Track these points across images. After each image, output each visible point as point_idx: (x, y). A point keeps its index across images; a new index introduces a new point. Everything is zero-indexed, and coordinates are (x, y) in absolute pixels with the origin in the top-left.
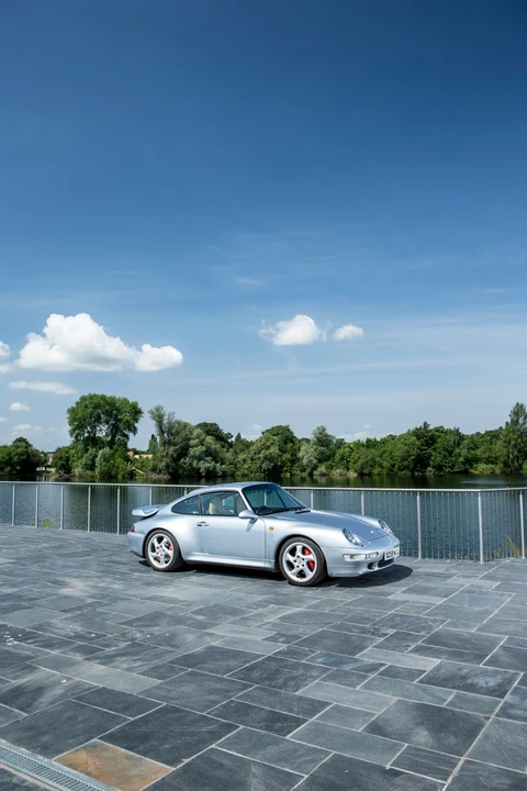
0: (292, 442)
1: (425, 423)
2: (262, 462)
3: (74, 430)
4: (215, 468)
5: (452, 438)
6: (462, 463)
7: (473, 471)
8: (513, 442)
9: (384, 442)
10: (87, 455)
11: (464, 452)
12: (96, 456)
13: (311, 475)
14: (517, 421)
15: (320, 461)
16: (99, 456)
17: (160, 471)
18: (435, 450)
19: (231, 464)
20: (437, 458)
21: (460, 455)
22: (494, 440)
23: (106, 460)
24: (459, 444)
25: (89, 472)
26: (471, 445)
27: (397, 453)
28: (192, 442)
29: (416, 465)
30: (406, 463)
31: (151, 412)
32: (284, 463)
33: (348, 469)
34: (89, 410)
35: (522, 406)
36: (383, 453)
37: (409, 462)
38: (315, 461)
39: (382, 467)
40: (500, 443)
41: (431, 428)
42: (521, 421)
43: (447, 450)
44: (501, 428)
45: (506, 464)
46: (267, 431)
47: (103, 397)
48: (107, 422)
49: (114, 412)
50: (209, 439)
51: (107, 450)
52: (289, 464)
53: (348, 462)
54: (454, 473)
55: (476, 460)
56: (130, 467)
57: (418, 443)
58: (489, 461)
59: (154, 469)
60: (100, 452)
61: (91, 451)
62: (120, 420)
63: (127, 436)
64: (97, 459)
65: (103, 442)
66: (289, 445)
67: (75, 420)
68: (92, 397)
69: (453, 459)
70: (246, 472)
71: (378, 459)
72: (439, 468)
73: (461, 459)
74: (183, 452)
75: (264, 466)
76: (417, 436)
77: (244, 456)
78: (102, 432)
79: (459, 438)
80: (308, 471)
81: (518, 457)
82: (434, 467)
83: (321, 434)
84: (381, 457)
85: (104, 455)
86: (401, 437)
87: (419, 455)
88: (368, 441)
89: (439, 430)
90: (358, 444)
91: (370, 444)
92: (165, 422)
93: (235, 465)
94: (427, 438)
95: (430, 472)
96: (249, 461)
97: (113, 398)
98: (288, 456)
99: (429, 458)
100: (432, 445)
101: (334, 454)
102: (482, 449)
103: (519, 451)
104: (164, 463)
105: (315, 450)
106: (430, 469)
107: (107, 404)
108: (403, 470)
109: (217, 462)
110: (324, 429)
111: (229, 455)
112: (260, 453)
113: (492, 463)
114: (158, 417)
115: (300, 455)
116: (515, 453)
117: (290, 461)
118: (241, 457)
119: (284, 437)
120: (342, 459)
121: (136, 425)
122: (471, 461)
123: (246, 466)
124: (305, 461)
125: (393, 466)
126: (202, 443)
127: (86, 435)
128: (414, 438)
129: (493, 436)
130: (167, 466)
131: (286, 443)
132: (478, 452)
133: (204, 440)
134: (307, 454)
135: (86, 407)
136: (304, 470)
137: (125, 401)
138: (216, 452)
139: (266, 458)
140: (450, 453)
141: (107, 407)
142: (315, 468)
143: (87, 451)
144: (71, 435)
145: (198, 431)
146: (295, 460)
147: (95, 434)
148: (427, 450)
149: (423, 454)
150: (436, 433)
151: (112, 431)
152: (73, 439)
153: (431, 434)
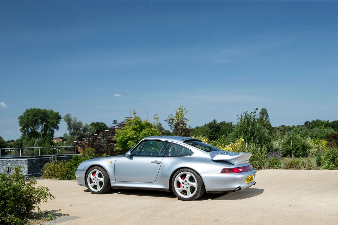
1: (214, 120)
3: (23, 129)
5: (229, 127)
10: (30, 142)
14: (263, 117)
16: (36, 142)
17: (70, 149)
23: (40, 144)
25: (31, 151)
31: (65, 118)
34: (31, 117)
35: (265, 109)
41: (217, 122)
42: (265, 118)
47: (39, 110)
48: (42, 124)
49: (46, 118)
57: (210, 131)
59: (66, 149)
60: (37, 140)
61: (33, 139)
62: (48, 122)
63: (53, 131)
64: (35, 144)
65: (39, 135)
67: (23, 123)
68: (32, 110)
78: (39, 129)
83: (159, 127)
85: (39, 142)
92: (72, 123)
94: (215, 128)
100: (218, 131)
107: (42, 113)
110: (160, 125)
114: (68, 120)
121: (58, 125)
127: (30, 131)
128: (208, 128)
135: (29, 115)
137: (52, 112)
141: (41, 115)
143: (30, 139)
144: (21, 131)
145: (91, 127)
147: (35, 131)
148: (215, 134)
149: (213, 137)
150: (220, 125)
151: (45, 128)
152: (22, 133)
153: (217, 126)
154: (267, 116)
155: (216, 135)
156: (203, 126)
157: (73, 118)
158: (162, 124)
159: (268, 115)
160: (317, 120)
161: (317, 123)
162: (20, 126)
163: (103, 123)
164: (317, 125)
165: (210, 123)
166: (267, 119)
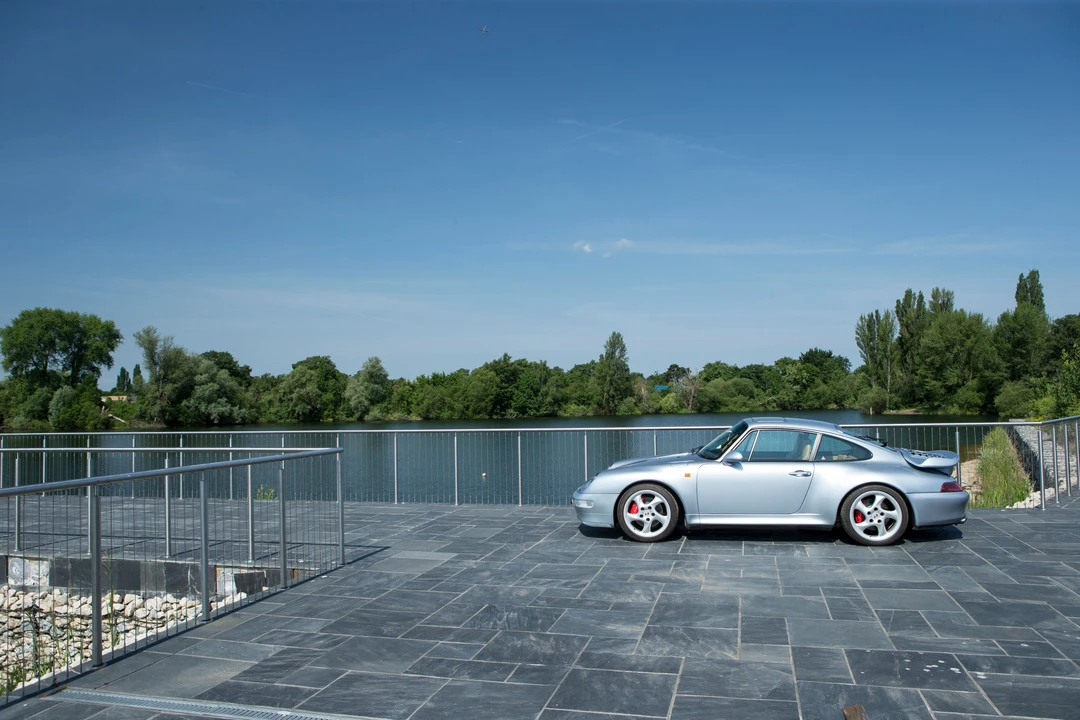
0: (334, 377)
1: (506, 355)
2: (296, 405)
3: (11, 361)
4: (231, 414)
5: (538, 374)
6: (550, 403)
7: (561, 413)
8: (608, 379)
9: (454, 378)
10: (33, 397)
11: (553, 390)
12: (50, 399)
13: (361, 419)
14: (613, 353)
15: (373, 402)
16: (55, 398)
17: (152, 418)
18: (517, 388)
19: (252, 407)
20: (520, 398)
21: (547, 394)
22: (585, 377)
23: (68, 403)
24: (545, 382)
25: (37, 423)
26: (560, 382)
27: (472, 392)
28: (198, 378)
29: (494, 407)
30: (483, 404)
31: (138, 337)
32: (325, 405)
33: (409, 412)
34: (37, 332)
35: (619, 335)
36: (455, 391)
37: (487, 403)
38: (366, 403)
39: (452, 408)
40: (592, 379)
41: (512, 360)
42: (617, 354)
43: (532, 389)
44: (593, 362)
45: (600, 405)
46: (301, 363)
47: (59, 314)
48: (65, 350)
49: (77, 335)
50: (224, 374)
51: (66, 389)
52: (331, 406)
53: (408, 403)
54: (541, 416)
55: (566, 400)
56: (104, 414)
58: (581, 401)
59: (142, 416)
60: (58, 392)
61: (41, 391)
62: (86, 347)
63: (97, 371)
64: (52, 403)
65: (58, 379)
66: (331, 382)
67: (13, 346)
68: (40, 313)
69: (540, 398)
70: (273, 417)
71: (448, 399)
72: (523, 409)
73: (549, 399)
74: (186, 391)
75: (297, 409)
76: (495, 371)
77: (269, 397)
78: (57, 363)
79: (544, 373)
80: (357, 415)
81: (613, 396)
82: (516, 409)
83: (373, 367)
84: (451, 396)
85: (62, 397)
86: (476, 372)
87: (498, 395)
88: (435, 376)
89: (522, 363)
90: (422, 381)
91: (437, 380)
92: (159, 350)
93: (258, 408)
94: (507, 373)
95: (511, 413)
96: (277, 404)
97: (76, 316)
98: (329, 396)
99: (511, 398)
100: (513, 381)
101: (391, 393)
102: (572, 386)
103: (616, 390)
104: (157, 408)
105: (366, 388)
106: (511, 411)
107: (67, 323)
108: (479, 412)
109: (234, 405)
110: (378, 361)
111: (249, 395)
112: (291, 392)
113: (584, 403)
114: (149, 343)
115: (347, 394)
116: (611, 392)
117: (332, 402)
118: (266, 398)
119: (324, 370)
120: (402, 399)
121: (111, 354)
122: (559, 402)
123: (273, 410)
124: (353, 403)
125: (467, 408)
126: (212, 379)
127: (31, 368)
128: (493, 373)
129: (583, 371)
130: (163, 412)
131: (326, 379)
132: (567, 390)
133: (215, 375)
134: (355, 394)
135: (32, 327)
136: (352, 415)
137: (94, 320)
138: (233, 392)
139: (301, 399)
140: (536, 392)
141: (66, 328)
142: (366, 411)
143: (31, 391)
144: (6, 368)
145: (206, 363)
146: (338, 401)
147: (45, 367)
148: (507, 388)
149: (503, 394)
150: (519, 367)
151: (73, 362)
152: (9, 374)
153: (512, 368)
154: (623, 349)
155: (509, 390)
156: (480, 368)
157: (162, 337)
158: (380, 361)
159: (624, 347)
160: (718, 363)
162: (4, 354)
163: (228, 354)
164: (716, 373)
165: (495, 361)
166: (622, 356)
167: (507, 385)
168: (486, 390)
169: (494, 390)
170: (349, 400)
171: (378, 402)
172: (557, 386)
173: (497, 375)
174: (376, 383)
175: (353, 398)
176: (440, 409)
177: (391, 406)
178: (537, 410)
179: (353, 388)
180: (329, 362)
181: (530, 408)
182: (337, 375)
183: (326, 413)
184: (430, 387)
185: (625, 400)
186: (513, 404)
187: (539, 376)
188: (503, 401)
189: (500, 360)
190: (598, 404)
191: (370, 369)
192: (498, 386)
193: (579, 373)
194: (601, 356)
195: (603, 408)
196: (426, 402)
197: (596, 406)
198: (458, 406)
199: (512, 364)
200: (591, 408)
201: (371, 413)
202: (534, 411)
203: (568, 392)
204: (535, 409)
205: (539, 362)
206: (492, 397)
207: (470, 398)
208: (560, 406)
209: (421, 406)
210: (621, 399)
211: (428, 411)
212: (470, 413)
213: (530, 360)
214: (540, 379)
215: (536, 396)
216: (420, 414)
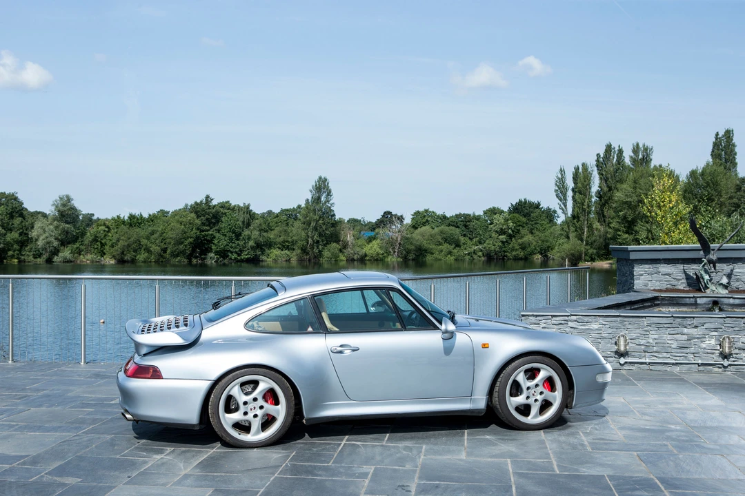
0: (21, 215)
1: (208, 197)
5: (241, 217)
6: (252, 248)
7: (264, 258)
8: (313, 224)
9: (152, 219)
11: (255, 234)
13: (49, 261)
14: (319, 198)
15: (64, 243)
18: (219, 231)
20: (221, 241)
21: (249, 238)
24: (248, 225)
26: (264, 226)
27: (170, 234)
29: (194, 250)
30: (181, 247)
32: (9, 245)
33: (103, 254)
35: (326, 180)
36: (153, 233)
37: (186, 246)
38: (56, 243)
39: (148, 250)
40: (297, 224)
41: (214, 203)
42: (323, 199)
43: (234, 232)
44: (299, 207)
45: (304, 250)
52: (16, 246)
53: (103, 245)
54: (242, 261)
55: (270, 245)
57: (198, 222)
58: (285, 246)
66: (17, 221)
69: (241, 243)
71: (144, 241)
72: (223, 254)
73: (251, 243)
76: (196, 213)
79: (248, 215)
80: (45, 256)
81: (318, 242)
82: (217, 253)
83: (64, 205)
84: (148, 238)
86: (176, 213)
87: (198, 238)
88: (132, 217)
89: (225, 206)
90: (118, 221)
91: (135, 221)
94: (209, 215)
95: (211, 259)
98: (13, 236)
99: (211, 241)
100: (214, 224)
101: (83, 234)
102: (276, 232)
103: (320, 235)
105: (57, 227)
106: (212, 255)
108: (177, 256)
110: (69, 199)
113: (288, 248)
115: (34, 234)
116: (316, 237)
117: (17, 242)
119: (9, 208)
120: (95, 240)
122: (262, 246)
124: (40, 243)
125: (165, 250)
128: (193, 215)
129: (289, 216)
131: (12, 216)
132: (271, 235)
134: (42, 235)
136: (40, 255)
140: (238, 236)
142: (56, 252)
146: (24, 241)
148: (208, 230)
149: (204, 237)
150: (221, 210)
153: (214, 211)
154: (329, 194)
155: (210, 232)
156: (180, 210)
158: (72, 200)
159: (330, 192)
160: (426, 211)
161: (424, 216)
164: (424, 220)
165: (196, 203)
166: (328, 201)
167: (208, 228)
168: (185, 233)
169: (194, 233)
170: (37, 240)
171: (69, 243)
172: (260, 230)
173: (198, 217)
174: (67, 222)
175: (41, 238)
176: (135, 251)
177: (82, 247)
178: (239, 255)
179: (42, 228)
180: (16, 199)
181: (232, 253)
182: (25, 213)
183: (10, 253)
184: (125, 228)
185: (329, 246)
186: (214, 247)
187: (241, 219)
188: (204, 244)
189: (201, 202)
190: (302, 249)
191: (61, 208)
192: (198, 229)
193: (284, 217)
194: (307, 200)
195: (308, 254)
196: (121, 244)
197: (299, 251)
198: (155, 248)
199: (215, 206)
200: (294, 253)
201: (60, 254)
202: (235, 255)
203: (272, 237)
204: (236, 252)
205: (242, 205)
206: (191, 240)
207: (168, 241)
208: (263, 252)
209: (116, 248)
210: (325, 245)
211: (123, 253)
212: (168, 256)
213: (233, 203)
214: (243, 222)
215: (238, 240)
216: (114, 257)
